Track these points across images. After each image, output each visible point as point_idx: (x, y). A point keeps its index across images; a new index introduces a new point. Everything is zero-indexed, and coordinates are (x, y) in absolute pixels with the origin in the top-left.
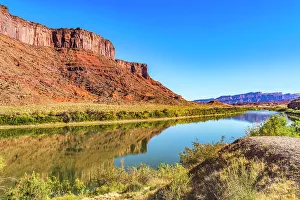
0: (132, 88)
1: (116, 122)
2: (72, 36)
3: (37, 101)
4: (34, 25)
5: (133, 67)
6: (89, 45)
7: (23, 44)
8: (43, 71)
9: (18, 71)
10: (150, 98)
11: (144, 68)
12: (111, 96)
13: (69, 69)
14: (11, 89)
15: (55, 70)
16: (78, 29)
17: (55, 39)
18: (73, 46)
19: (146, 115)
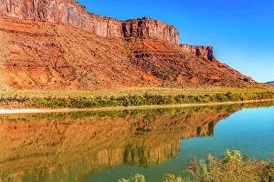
0: (197, 71)
1: (174, 106)
2: (139, 25)
3: (109, 86)
4: (107, 19)
5: (198, 50)
6: (155, 32)
7: (98, 37)
8: (115, 59)
9: (94, 60)
10: (215, 81)
11: (210, 51)
12: (175, 80)
13: (137, 56)
14: (89, 76)
15: (125, 58)
16: (144, 18)
17: (124, 30)
18: (140, 34)
19: (206, 99)
